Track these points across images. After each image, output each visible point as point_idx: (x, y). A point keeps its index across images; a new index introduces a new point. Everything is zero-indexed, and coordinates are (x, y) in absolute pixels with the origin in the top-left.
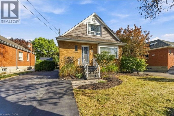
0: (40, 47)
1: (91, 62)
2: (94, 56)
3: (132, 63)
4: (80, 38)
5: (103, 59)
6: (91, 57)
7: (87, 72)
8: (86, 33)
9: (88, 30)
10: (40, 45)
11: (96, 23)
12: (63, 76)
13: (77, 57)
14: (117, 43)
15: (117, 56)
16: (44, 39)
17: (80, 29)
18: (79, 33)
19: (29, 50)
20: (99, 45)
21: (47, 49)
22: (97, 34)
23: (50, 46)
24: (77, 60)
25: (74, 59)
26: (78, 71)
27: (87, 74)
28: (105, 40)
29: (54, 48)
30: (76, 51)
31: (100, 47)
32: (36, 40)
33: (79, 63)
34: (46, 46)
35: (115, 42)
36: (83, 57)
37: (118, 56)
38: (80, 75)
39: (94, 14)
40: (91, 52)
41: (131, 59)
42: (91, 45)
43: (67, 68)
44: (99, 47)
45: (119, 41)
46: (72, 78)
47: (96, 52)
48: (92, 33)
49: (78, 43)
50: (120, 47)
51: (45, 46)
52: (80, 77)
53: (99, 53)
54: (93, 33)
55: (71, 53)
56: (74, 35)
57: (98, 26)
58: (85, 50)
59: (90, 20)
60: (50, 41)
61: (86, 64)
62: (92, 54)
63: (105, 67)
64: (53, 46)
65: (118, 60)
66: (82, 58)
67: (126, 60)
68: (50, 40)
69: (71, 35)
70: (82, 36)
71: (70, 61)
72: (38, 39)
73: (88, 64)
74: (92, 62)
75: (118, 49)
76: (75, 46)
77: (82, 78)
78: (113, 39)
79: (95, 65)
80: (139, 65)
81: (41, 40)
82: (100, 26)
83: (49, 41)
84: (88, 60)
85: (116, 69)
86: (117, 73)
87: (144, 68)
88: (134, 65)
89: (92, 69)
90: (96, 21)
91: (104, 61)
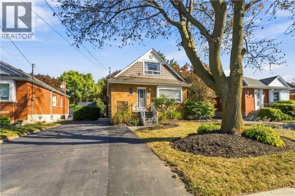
0: (71, 86)
1: (148, 107)
2: (152, 101)
3: (197, 107)
4: (135, 80)
5: (162, 103)
6: (148, 101)
7: (144, 118)
8: (142, 73)
9: (145, 69)
10: (71, 83)
11: (154, 60)
12: (117, 124)
13: (132, 102)
14: (180, 83)
15: (180, 100)
16: (77, 73)
17: (135, 68)
18: (134, 73)
19: (62, 92)
20: (158, 86)
21: (82, 89)
22: (155, 73)
23: (87, 84)
24: (132, 105)
25: (129, 104)
26: (134, 117)
27: (144, 120)
28: (165, 80)
29: (92, 86)
30: (131, 95)
31: (160, 90)
32: (64, 74)
33: (134, 108)
34: (81, 85)
35: (177, 83)
36: (139, 101)
37: (182, 100)
38: (136, 122)
39: (151, 50)
40: (149, 95)
41: (197, 104)
42: (148, 86)
43: (122, 114)
44: (158, 89)
45: (183, 81)
46: (127, 125)
47: (154, 95)
48: (149, 72)
49: (132, 85)
50: (184, 88)
51: (79, 84)
52: (136, 124)
53: (158, 96)
54: (151, 73)
55: (124, 96)
56: (127, 76)
57: (157, 63)
58: (142, 93)
59: (147, 57)
60: (86, 76)
61: (142, 110)
62: (150, 97)
63: (164, 112)
64: (90, 83)
65: (182, 104)
66: (138, 103)
67: (190, 104)
68: (85, 74)
69: (124, 75)
70: (137, 76)
71: (124, 106)
72: (68, 74)
73: (145, 110)
74: (150, 107)
75: (182, 91)
76: (130, 88)
77: (138, 125)
78: (176, 79)
79: (153, 111)
80: (205, 110)
81: (73, 75)
82: (159, 64)
83: (84, 77)
84: (144, 104)
85: (178, 114)
86: (179, 119)
87: (212, 114)
88: (199, 110)
89: (150, 114)
90: (154, 58)
91: (164, 106)
